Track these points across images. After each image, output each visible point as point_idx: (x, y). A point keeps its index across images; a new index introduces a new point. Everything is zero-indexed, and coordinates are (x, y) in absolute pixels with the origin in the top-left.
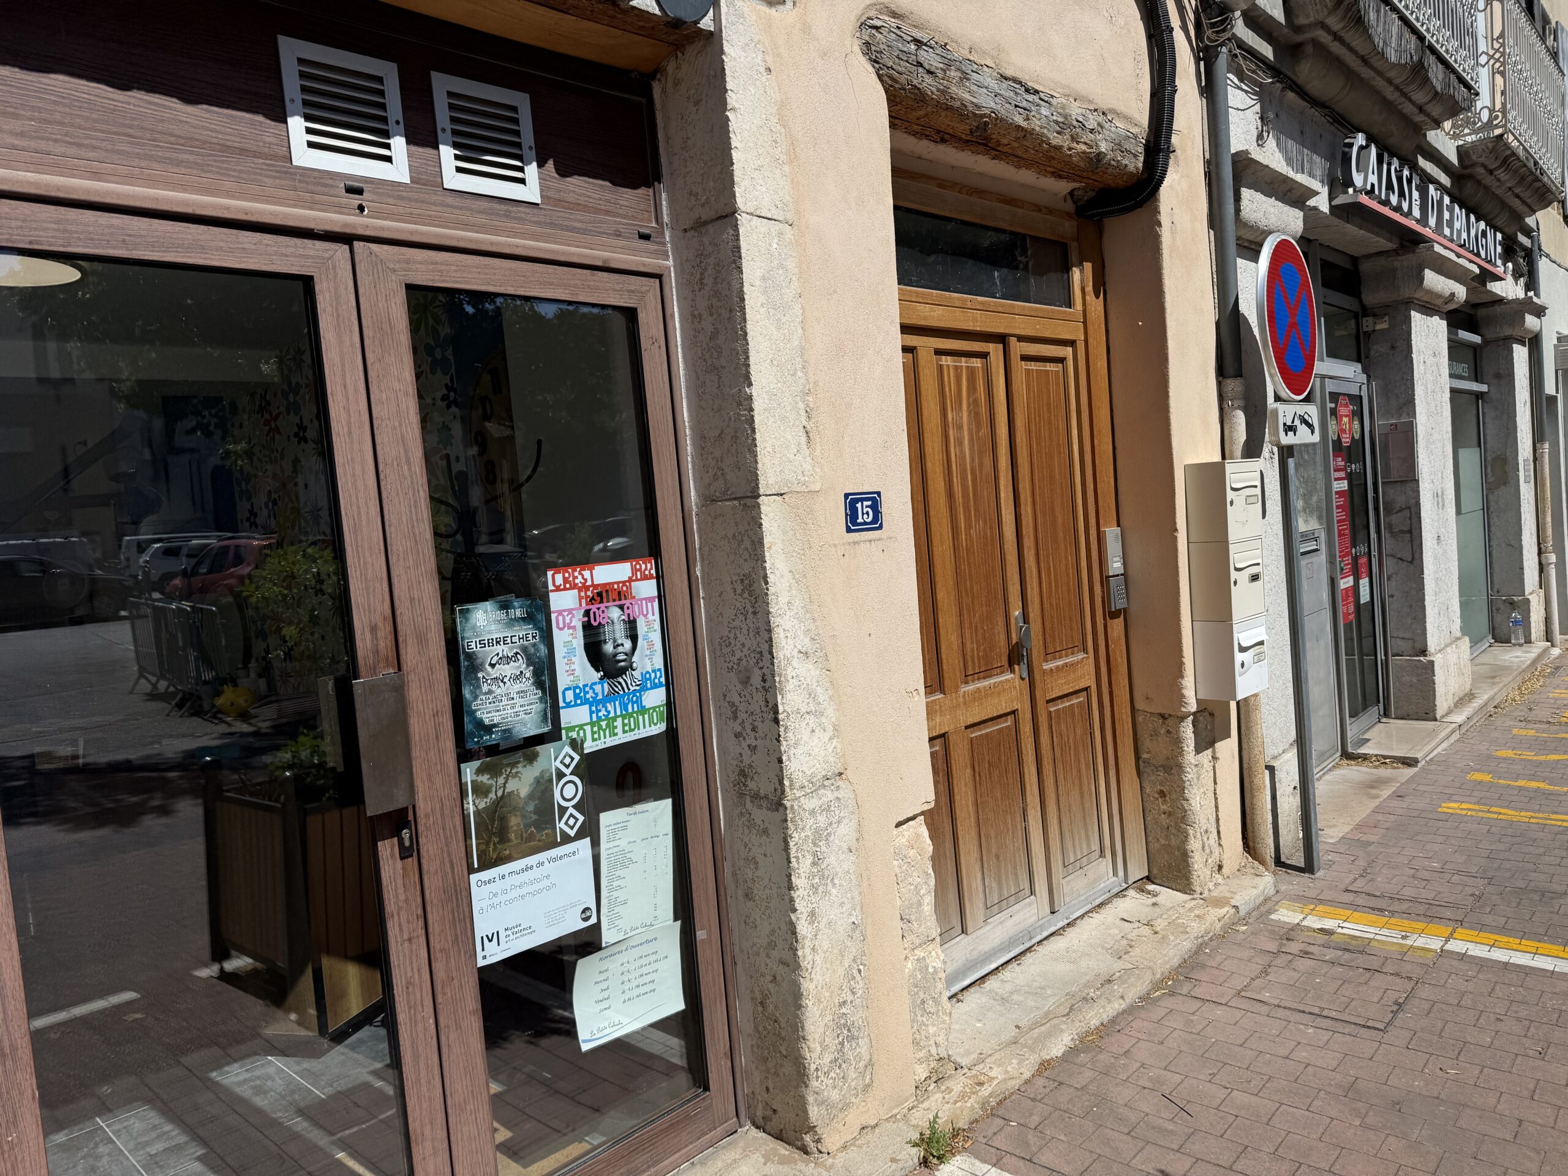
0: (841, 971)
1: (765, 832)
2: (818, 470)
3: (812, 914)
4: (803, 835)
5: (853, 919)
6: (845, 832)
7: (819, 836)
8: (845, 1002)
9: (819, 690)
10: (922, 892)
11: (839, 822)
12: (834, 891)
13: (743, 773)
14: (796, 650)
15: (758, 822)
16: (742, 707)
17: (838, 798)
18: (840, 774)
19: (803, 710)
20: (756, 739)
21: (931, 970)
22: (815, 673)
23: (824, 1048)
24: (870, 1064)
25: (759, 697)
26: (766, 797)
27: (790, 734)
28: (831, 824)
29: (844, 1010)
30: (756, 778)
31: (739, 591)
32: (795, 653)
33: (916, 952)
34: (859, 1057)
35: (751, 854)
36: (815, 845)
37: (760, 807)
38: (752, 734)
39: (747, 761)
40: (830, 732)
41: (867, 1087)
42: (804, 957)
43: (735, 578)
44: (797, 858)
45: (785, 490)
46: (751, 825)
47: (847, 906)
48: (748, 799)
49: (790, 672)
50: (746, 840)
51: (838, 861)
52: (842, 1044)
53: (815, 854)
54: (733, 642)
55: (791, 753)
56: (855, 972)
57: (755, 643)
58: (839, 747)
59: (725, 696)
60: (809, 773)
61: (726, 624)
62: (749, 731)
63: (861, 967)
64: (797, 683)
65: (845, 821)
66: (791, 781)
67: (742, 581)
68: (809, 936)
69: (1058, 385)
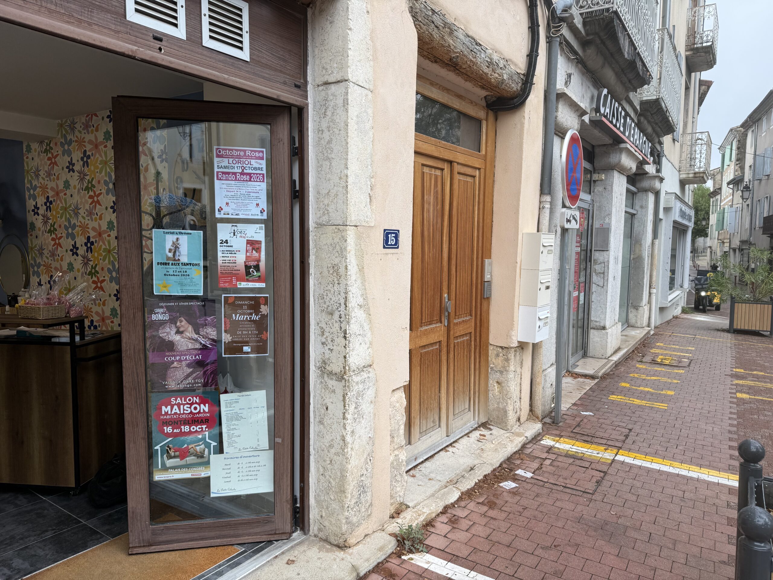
0: (363, 460)
1: (334, 391)
2: (373, 216)
3: (353, 432)
4: (352, 394)
5: (370, 435)
6: (370, 394)
7: (359, 395)
8: (363, 475)
9: (365, 324)
10: (400, 423)
11: (368, 388)
12: (363, 421)
13: (324, 362)
14: (357, 304)
15: (330, 386)
16: (327, 330)
17: (369, 377)
18: (371, 366)
19: (358, 333)
20: (333, 345)
21: (400, 461)
22: (364, 315)
23: (352, 497)
24: (371, 505)
25: (337, 325)
26: (336, 374)
27: (351, 345)
28: (365, 389)
29: (362, 479)
30: (331, 365)
31: (331, 272)
32: (356, 305)
33: (395, 452)
34: (367, 501)
35: (325, 402)
36: (357, 399)
37: (332, 379)
38: (331, 343)
39: (327, 356)
40: (368, 345)
41: (369, 515)
42: (347, 452)
43: (329, 266)
44: (349, 404)
45: (359, 224)
46: (326, 387)
47: (368, 429)
48: (326, 376)
49: (353, 315)
50: (323, 395)
51: (366, 407)
52: (360, 495)
53: (356, 403)
54: (325, 297)
55: (350, 354)
56: (368, 460)
57: (337, 298)
58: (371, 352)
59: (318, 324)
60: (357, 364)
61: (322, 288)
62: (329, 342)
63: (371, 458)
64: (356, 320)
65: (371, 388)
66: (349, 367)
67: (333, 267)
68: (351, 442)
69: (471, 188)
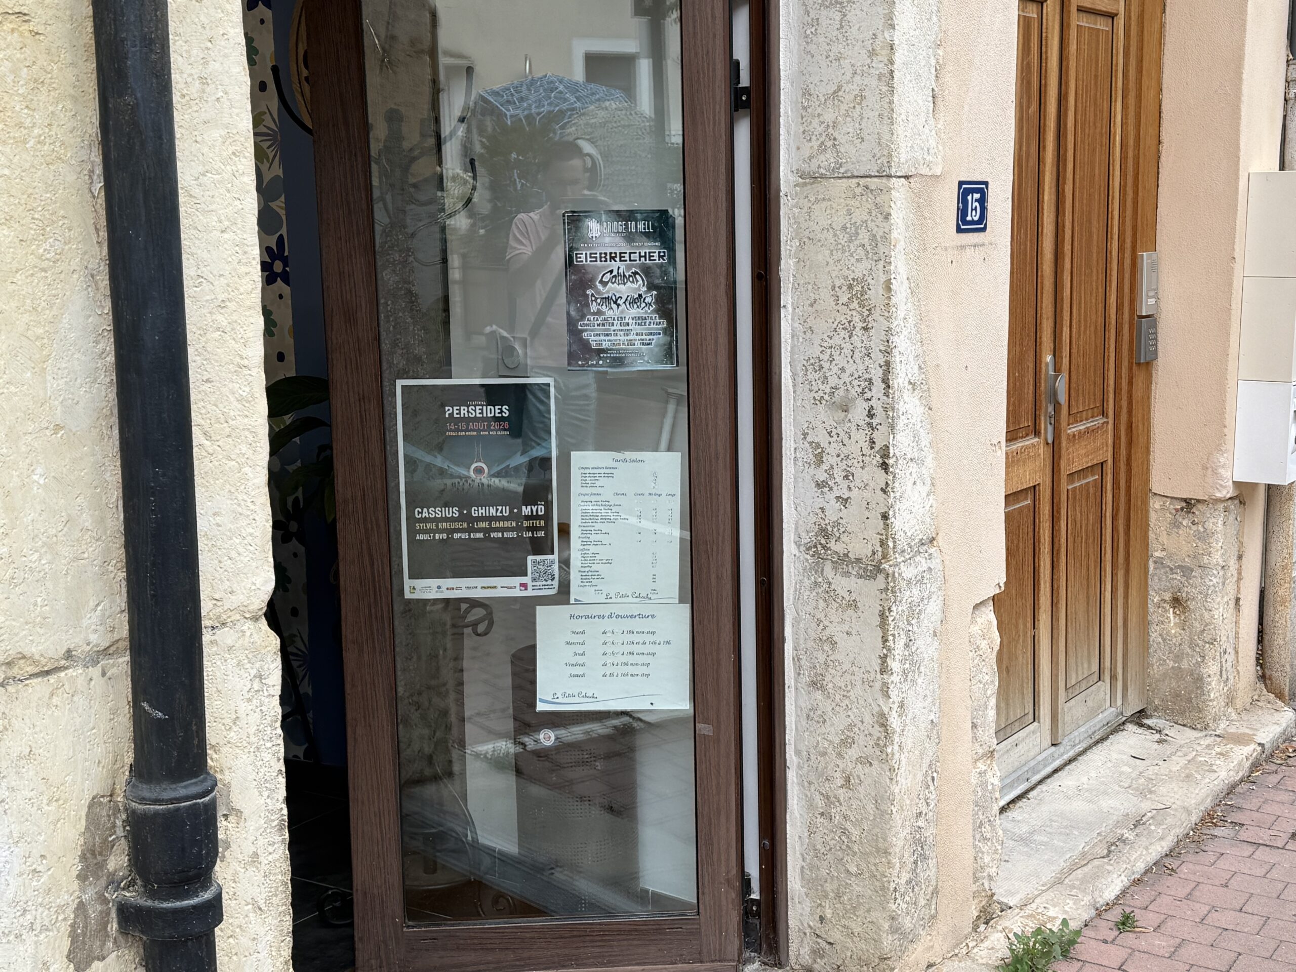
0: (920, 777)
1: (853, 605)
2: (941, 148)
3: (902, 705)
4: (900, 609)
5: (932, 717)
6: (932, 612)
7: (914, 612)
8: (921, 813)
9: (922, 433)
10: (989, 692)
11: (929, 598)
12: (920, 681)
13: (824, 532)
14: (907, 380)
15: (842, 592)
16: (833, 449)
17: (930, 568)
18: (932, 540)
19: (909, 456)
20: (850, 488)
21: (990, 787)
22: (921, 410)
23: (903, 865)
24: (936, 892)
25: (861, 438)
26: (858, 560)
27: (896, 484)
28: (922, 599)
29: (920, 824)
30: (844, 538)
31: (844, 299)
32: (906, 384)
33: (979, 764)
34: (928, 879)
35: (827, 632)
36: (909, 623)
37: (847, 574)
38: (844, 484)
39: (831, 516)
40: (927, 488)
41: (933, 917)
42: (893, 754)
43: (838, 284)
44: (893, 635)
45: (913, 171)
46: (830, 595)
47: (930, 699)
48: (828, 567)
49: (901, 407)
50: (821, 616)
51: (926, 647)
52: (915, 862)
53: (908, 636)
54: (826, 365)
55: (897, 508)
56: (929, 779)
57: (861, 368)
58: (934, 505)
59: (805, 435)
60: (909, 534)
61: (817, 342)
62: (839, 479)
63: (935, 775)
64: (906, 421)
65: (934, 597)
66: (894, 543)
67: (850, 287)
68: (898, 730)
69: (1106, 50)
